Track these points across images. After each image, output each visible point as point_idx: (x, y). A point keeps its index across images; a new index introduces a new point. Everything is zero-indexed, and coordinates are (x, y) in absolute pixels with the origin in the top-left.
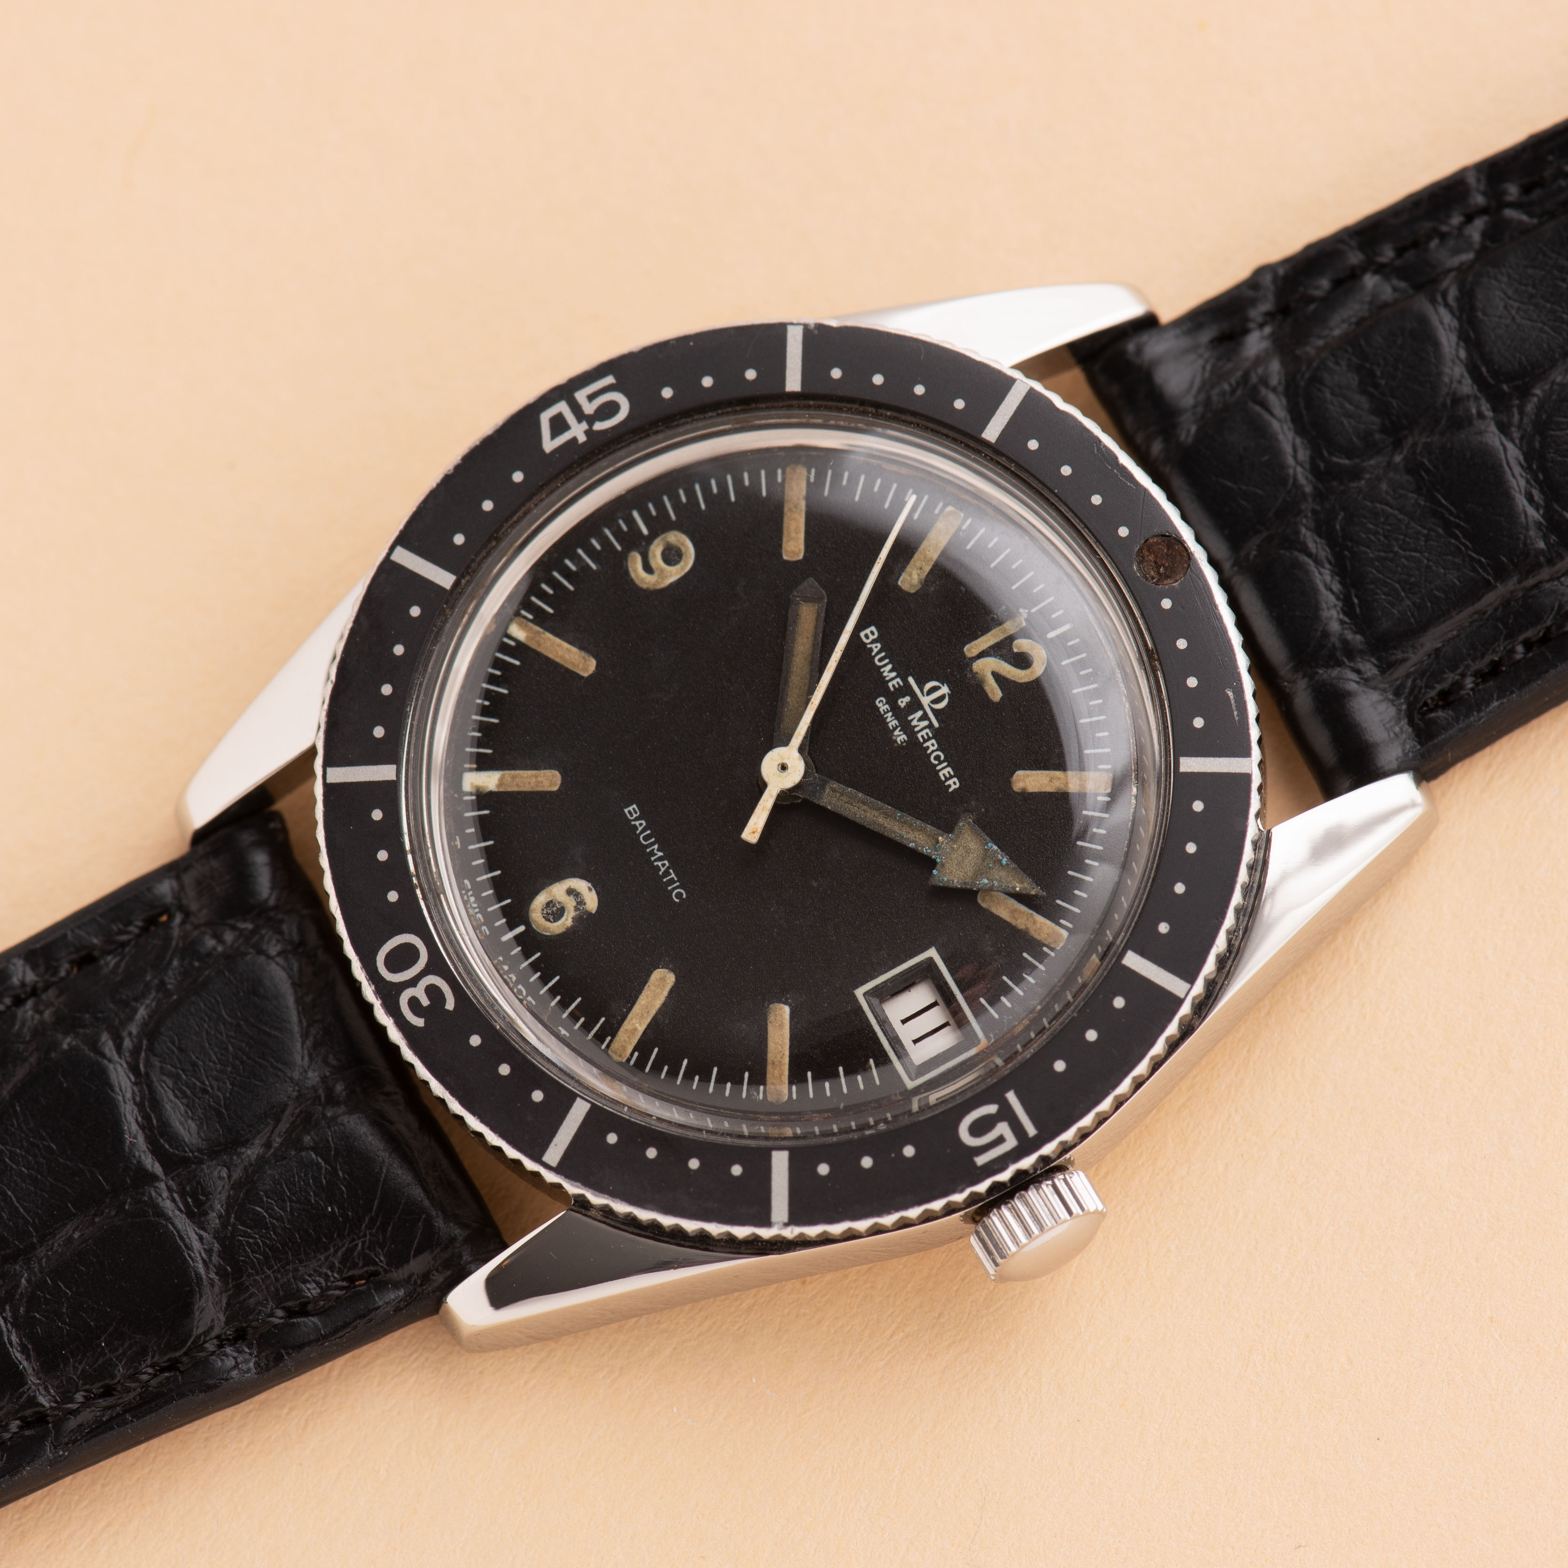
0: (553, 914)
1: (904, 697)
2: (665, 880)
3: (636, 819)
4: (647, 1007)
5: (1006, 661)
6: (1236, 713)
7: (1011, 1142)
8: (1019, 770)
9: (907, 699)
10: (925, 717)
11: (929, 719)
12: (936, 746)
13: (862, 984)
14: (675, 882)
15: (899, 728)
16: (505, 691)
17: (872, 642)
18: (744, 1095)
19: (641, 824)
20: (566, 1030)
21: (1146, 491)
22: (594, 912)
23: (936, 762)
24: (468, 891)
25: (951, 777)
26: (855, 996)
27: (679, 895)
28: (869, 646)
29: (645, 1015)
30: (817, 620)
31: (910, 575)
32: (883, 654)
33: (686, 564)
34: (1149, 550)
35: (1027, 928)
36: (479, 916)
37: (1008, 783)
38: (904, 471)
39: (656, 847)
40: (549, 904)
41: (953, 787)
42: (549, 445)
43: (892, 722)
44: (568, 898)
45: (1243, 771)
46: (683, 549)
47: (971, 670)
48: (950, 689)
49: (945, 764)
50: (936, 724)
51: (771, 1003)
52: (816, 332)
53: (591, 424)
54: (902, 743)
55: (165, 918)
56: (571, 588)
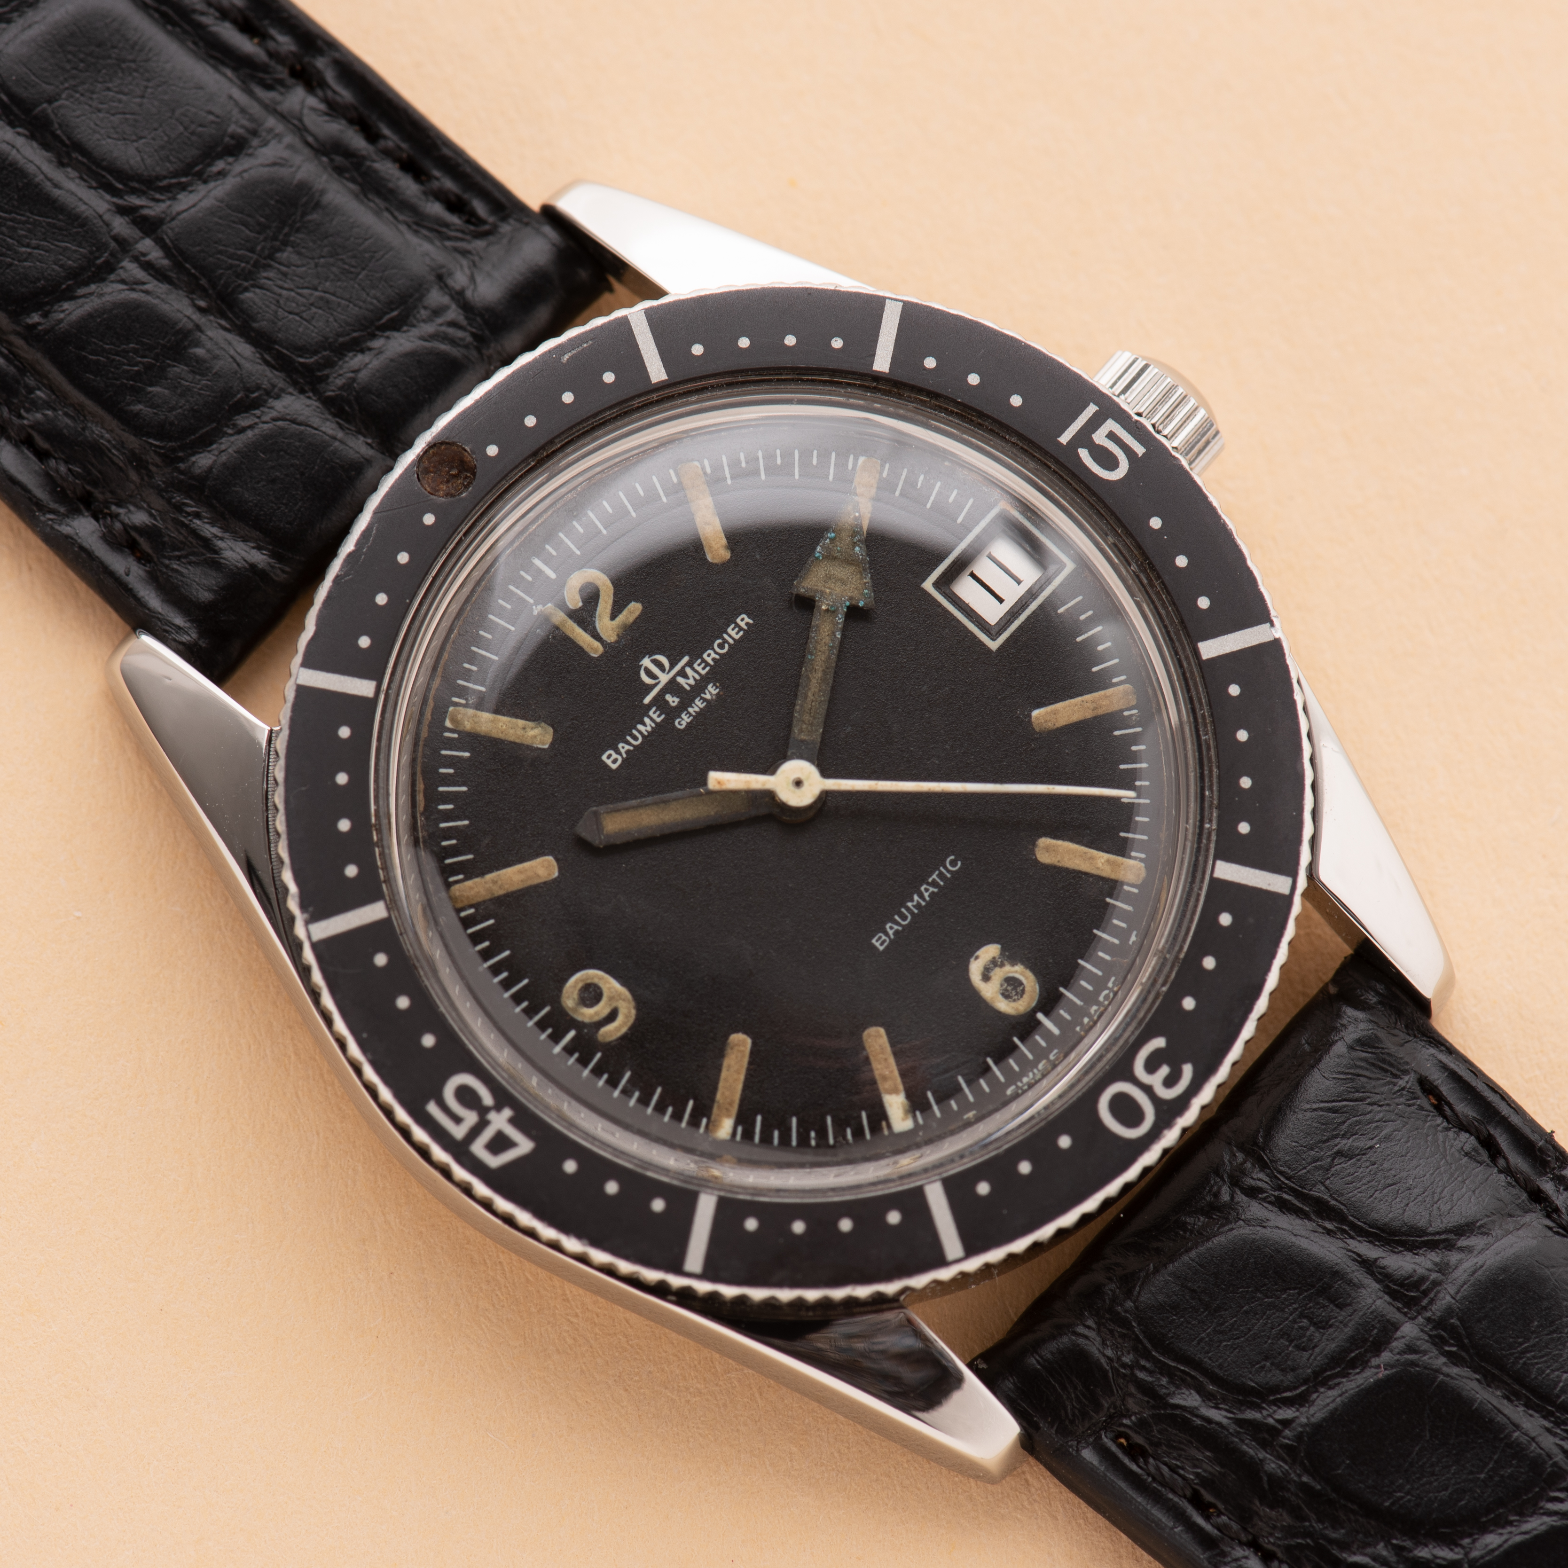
0: (1015, 988)
1: (668, 702)
2: (942, 883)
3: (887, 934)
4: (1081, 856)
5: (596, 610)
6: (585, 345)
7: (1111, 425)
8: (706, 559)
9: (668, 697)
10: (682, 673)
11: (683, 668)
12: (709, 651)
13: (984, 645)
14: (941, 873)
15: (703, 695)
16: (794, 1120)
17: (620, 754)
18: (1139, 729)
19: (891, 928)
20: (1130, 936)
21: (376, 513)
22: (999, 946)
23: (726, 646)
24: (1017, 1087)
25: (737, 625)
26: (999, 649)
27: (953, 863)
28: (625, 756)
29: (1090, 855)
30: (618, 811)
31: (535, 737)
32: (628, 738)
33: (597, 976)
34: (438, 491)
35: (869, 500)
36: (1040, 1066)
37: (725, 565)
38: (420, 786)
39: (910, 904)
40: (1006, 995)
41: (747, 620)
42: (524, 1146)
43: (698, 705)
44: (993, 978)
45: (645, 318)
46: (580, 985)
47: (617, 642)
48: (644, 657)
49: (725, 636)
50: (686, 659)
51: (1035, 732)
52: (311, 909)
53: (487, 1110)
54: (717, 687)
55: (1123, 1441)
56: (659, 1090)
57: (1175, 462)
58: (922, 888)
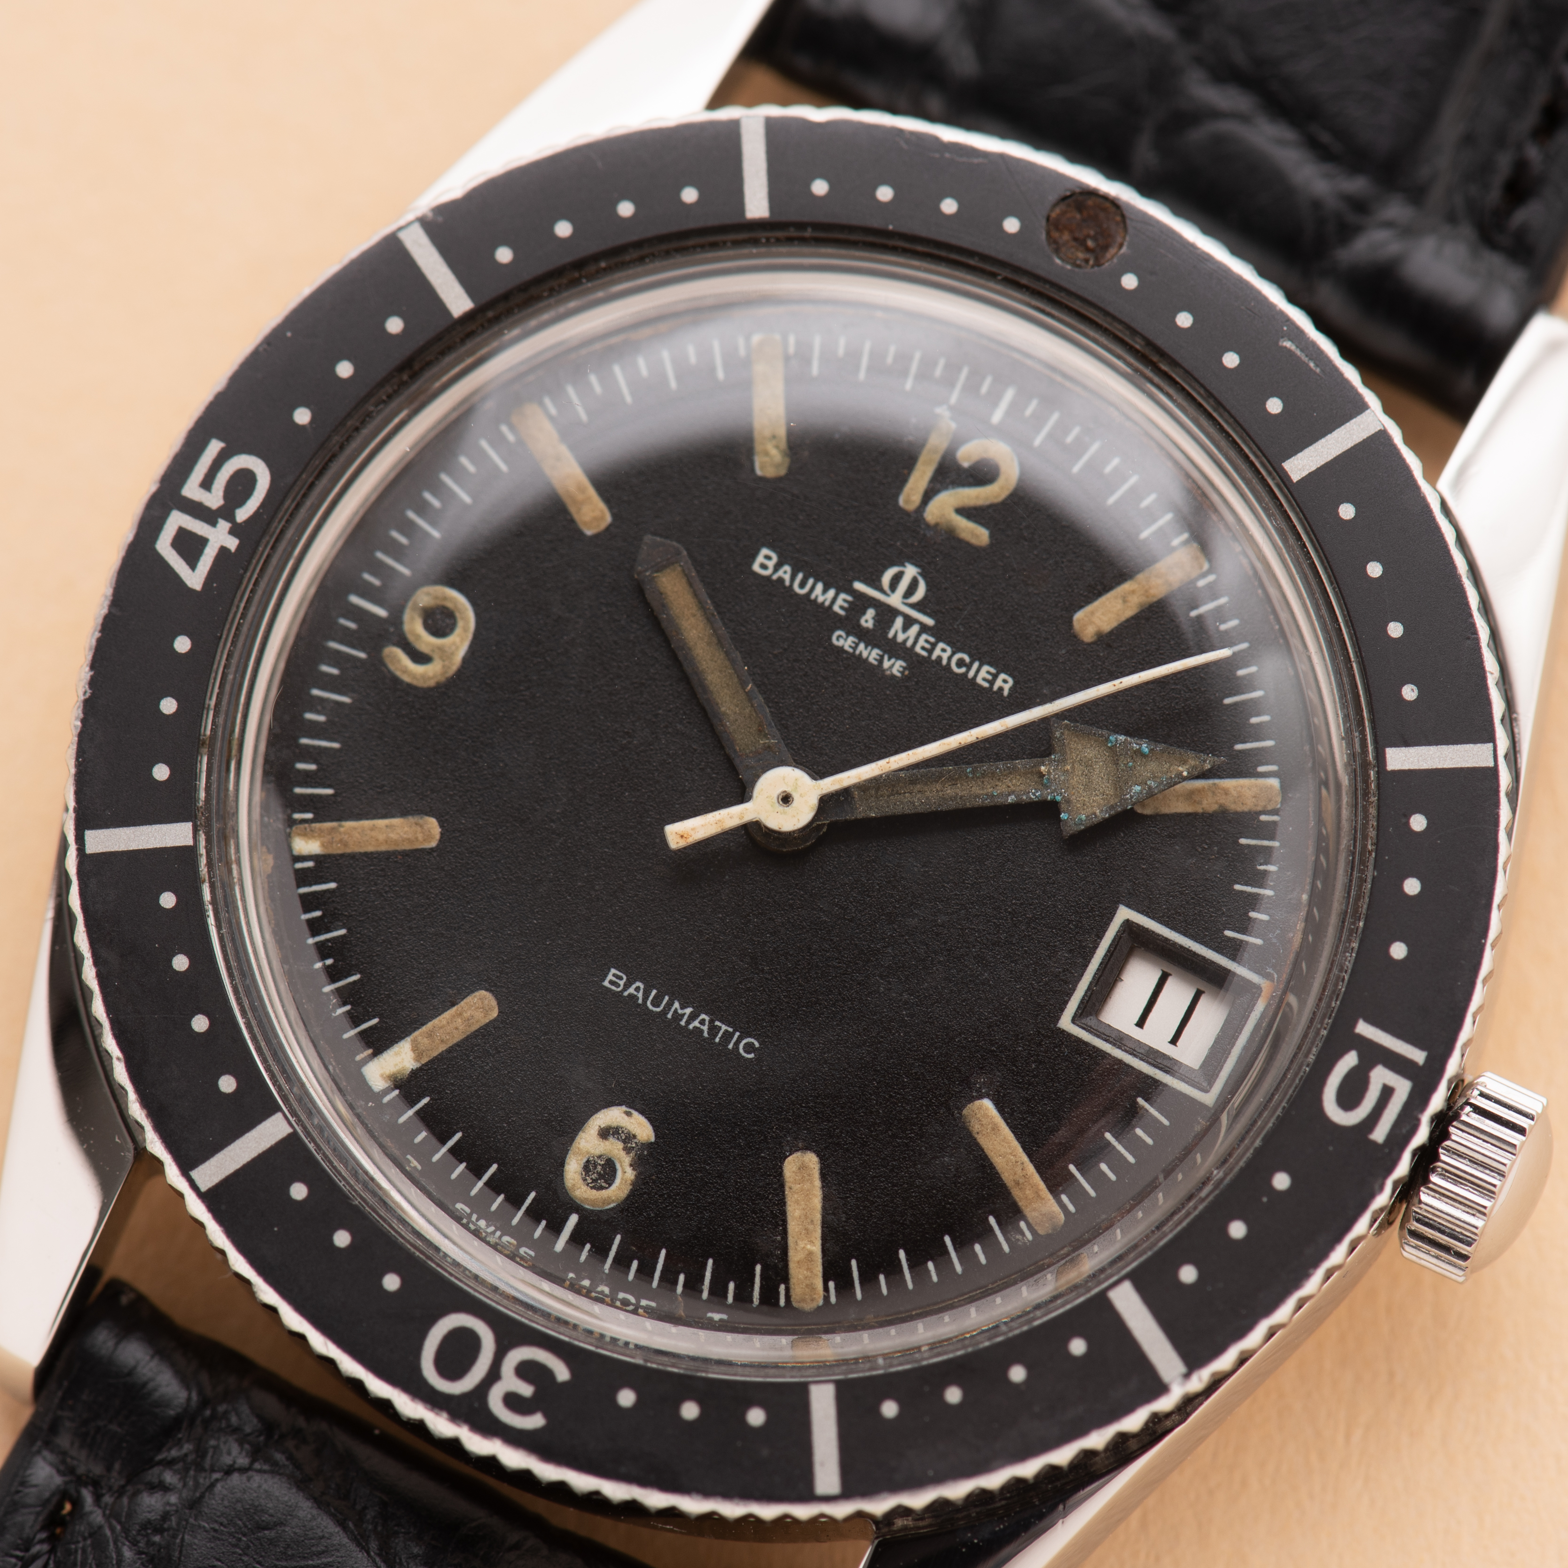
0: (601, 1176)
1: (864, 613)
2: (717, 1040)
3: (627, 986)
4: (806, 1216)
5: (963, 486)
6: (1312, 365)
7: (1402, 1087)
8: (1075, 612)
9: (870, 613)
10: (909, 622)
11: (915, 621)
12: (949, 650)
13: (1062, 1010)
14: (731, 1035)
15: (886, 657)
16: (342, 932)
17: (776, 570)
18: (1006, 1248)
19: (636, 990)
21: (1003, 157)
22: (653, 1139)
23: (963, 670)
24: (470, 1215)
25: (995, 677)
26: (1063, 1032)
27: (749, 1048)
28: (775, 577)
29: (811, 1227)
30: (690, 584)
31: (767, 454)
32: (800, 576)
33: (467, 621)
35: (1221, 806)
36: (506, 1239)
37: (1073, 638)
39: (676, 1005)
40: (588, 1167)
41: (1007, 688)
42: (195, 578)
43: (872, 655)
44: (607, 1143)
45: (1372, 432)
46: (449, 605)
47: (928, 526)
49: (976, 665)
50: (929, 622)
51: (960, 1109)
52: (440, 220)
53: (230, 517)
54: (902, 673)
55: (68, 1507)
56: (336, 745)
57: (1377, 1187)
58: (703, 1016)
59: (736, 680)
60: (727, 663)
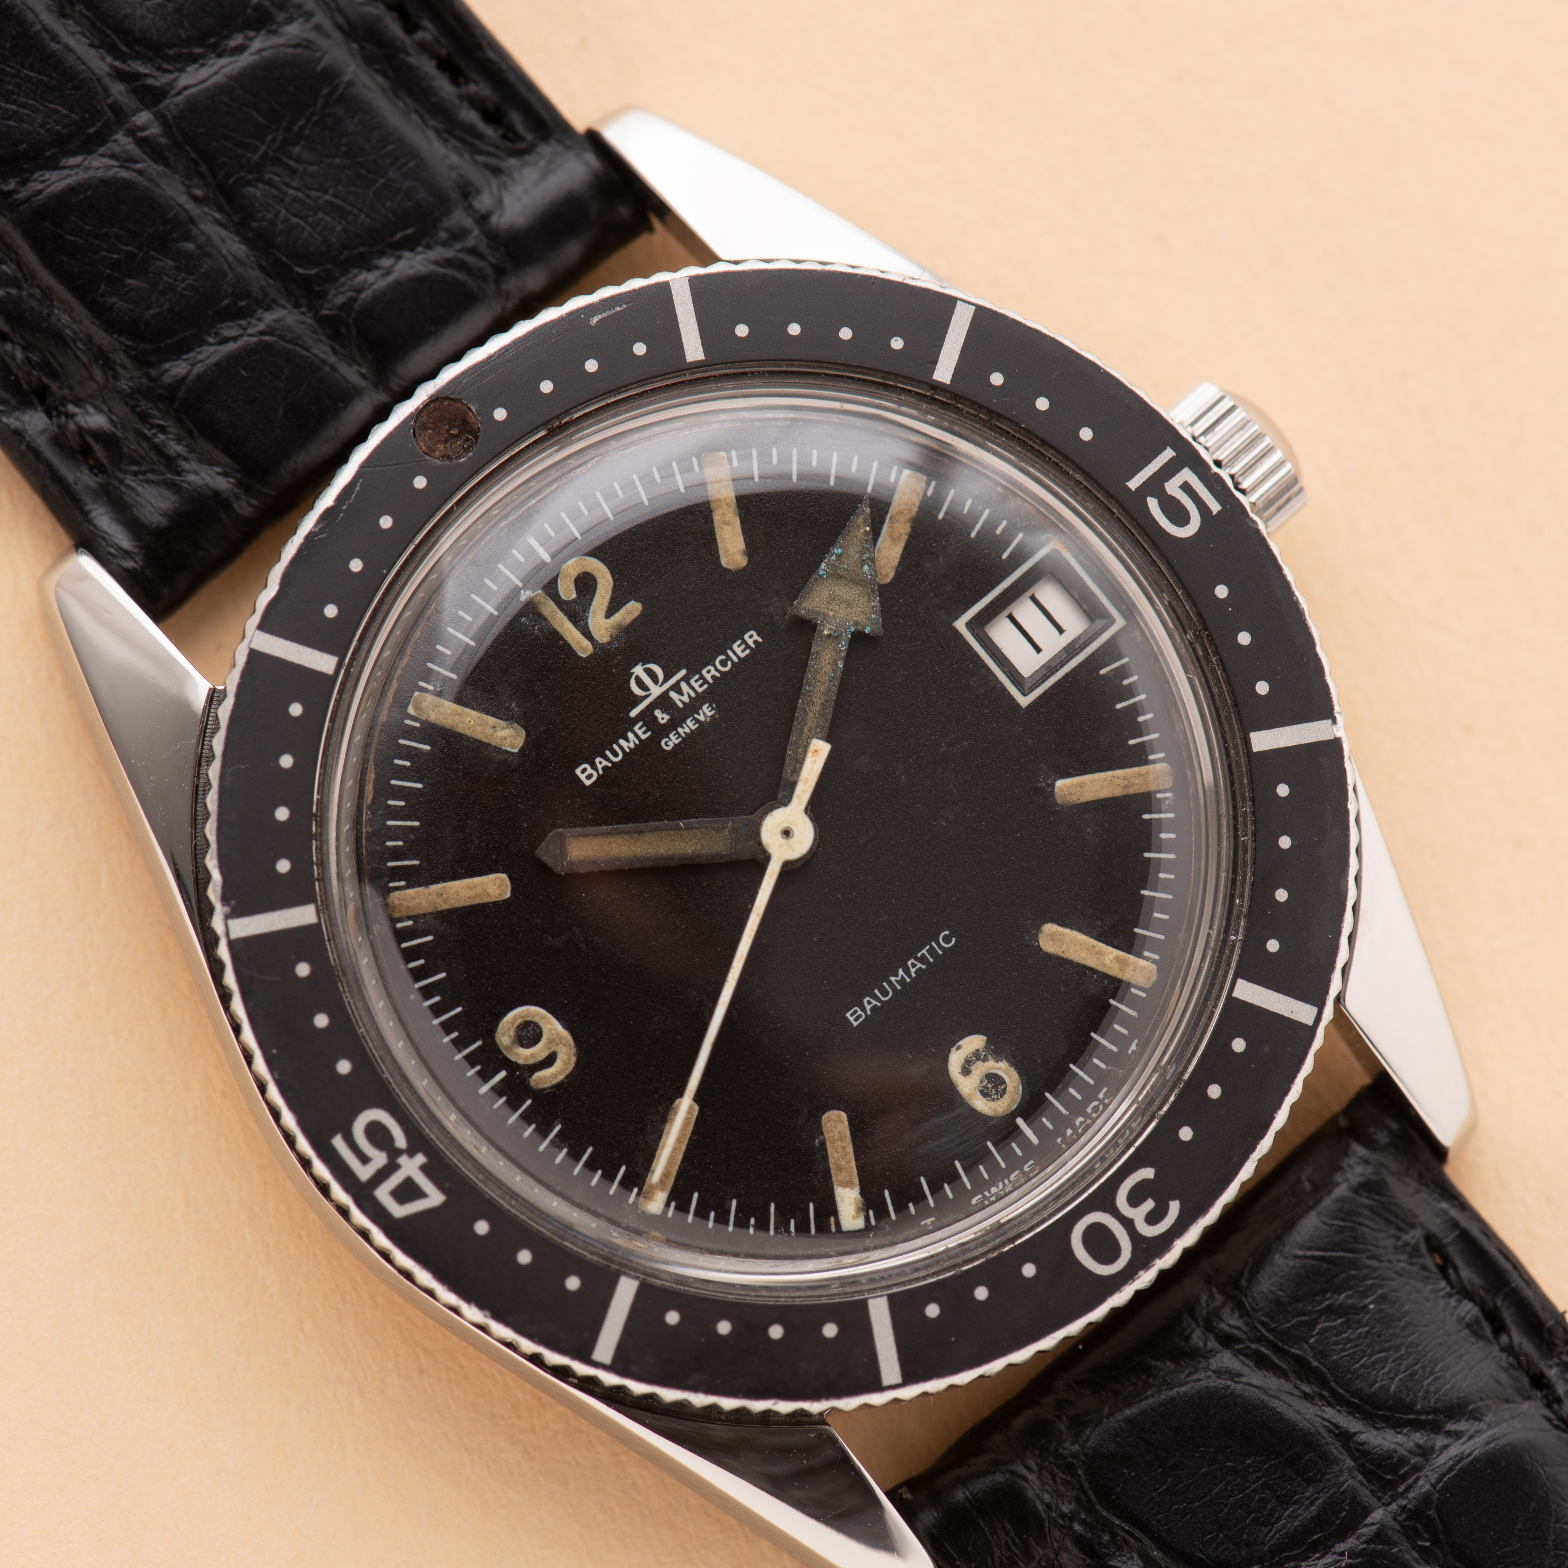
0: (996, 1087)
1: (656, 718)
2: (931, 960)
3: (864, 1009)
4: (1088, 949)
5: (590, 605)
6: (618, 309)
7: (1187, 475)
8: (720, 563)
9: (658, 713)
10: (676, 688)
11: (678, 682)
12: (710, 667)
13: (1014, 700)
14: (932, 948)
15: (696, 716)
16: (734, 1203)
17: (596, 770)
18: (1171, 815)
19: (869, 1003)
20: (1131, 1045)
21: (362, 467)
22: (985, 1038)
23: (729, 663)
24: (984, 1197)
25: (744, 642)
26: (1030, 706)
27: (947, 939)
28: (601, 772)
29: (1097, 949)
30: (587, 836)
31: (505, 738)
32: (608, 753)
33: (538, 1013)
34: (434, 451)
35: (909, 521)
36: (1012, 1177)
37: (740, 572)
38: (371, 776)
39: (893, 979)
40: (985, 1093)
41: (756, 637)
42: (434, 1198)
43: (690, 725)
44: (974, 1072)
45: (688, 286)
46: (519, 1021)
47: (609, 643)
48: (637, 664)
49: (730, 653)
50: (683, 672)
51: (1056, 804)
52: (233, 902)
53: (398, 1153)
54: (713, 709)
56: (590, 1150)
57: (1252, 525)
58: (909, 963)
59: (672, 833)
60: (656, 833)
